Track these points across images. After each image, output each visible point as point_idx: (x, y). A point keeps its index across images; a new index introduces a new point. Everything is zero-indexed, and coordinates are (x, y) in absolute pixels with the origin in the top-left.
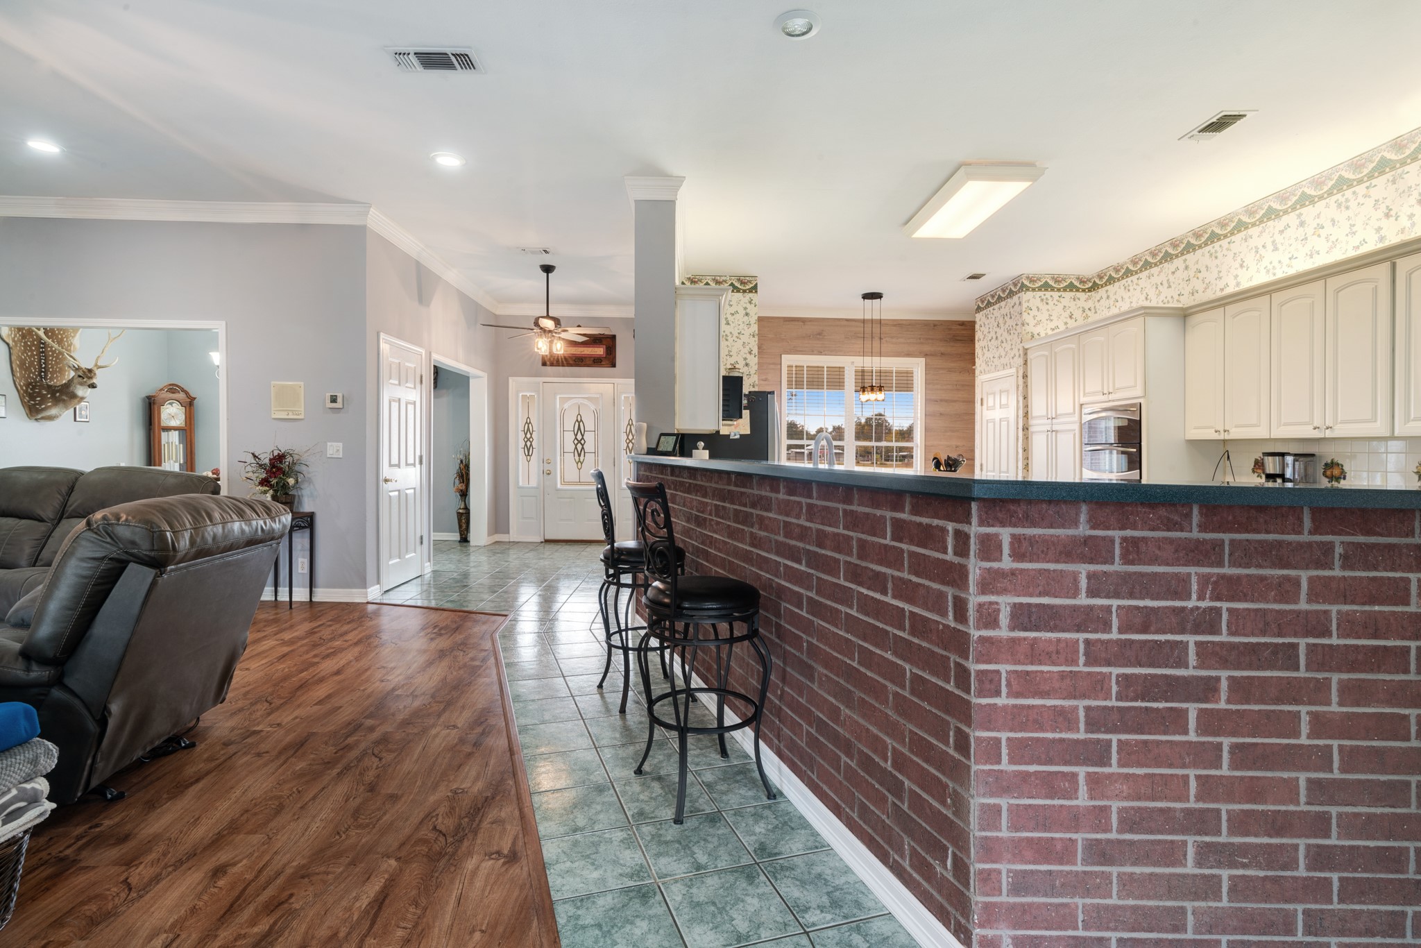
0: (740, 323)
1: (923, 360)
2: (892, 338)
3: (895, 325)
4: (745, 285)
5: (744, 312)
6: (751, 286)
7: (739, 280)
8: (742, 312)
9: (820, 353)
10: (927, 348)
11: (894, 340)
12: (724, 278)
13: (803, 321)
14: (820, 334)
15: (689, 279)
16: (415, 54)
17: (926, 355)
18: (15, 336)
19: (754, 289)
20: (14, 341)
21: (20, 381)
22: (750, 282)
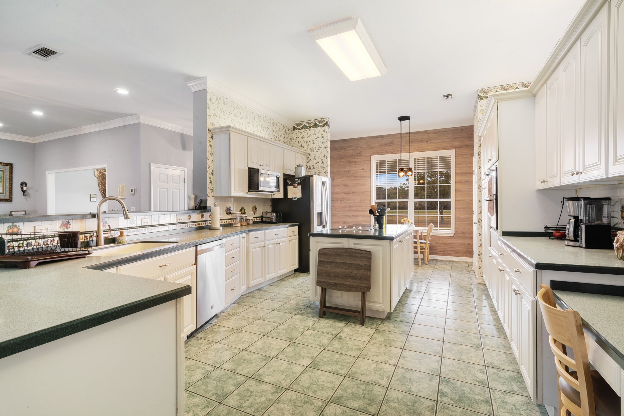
0: (319, 142)
1: (454, 150)
2: (434, 140)
3: (435, 133)
4: (323, 123)
5: (321, 136)
6: (324, 123)
7: (319, 121)
8: (320, 137)
9: (392, 153)
10: (456, 144)
11: (435, 141)
12: (312, 121)
13: (382, 137)
14: (391, 143)
15: (297, 124)
16: (34, 52)
17: (455, 148)
18: (100, 175)
19: (326, 124)
20: (99, 176)
21: (101, 189)
22: (324, 121)
